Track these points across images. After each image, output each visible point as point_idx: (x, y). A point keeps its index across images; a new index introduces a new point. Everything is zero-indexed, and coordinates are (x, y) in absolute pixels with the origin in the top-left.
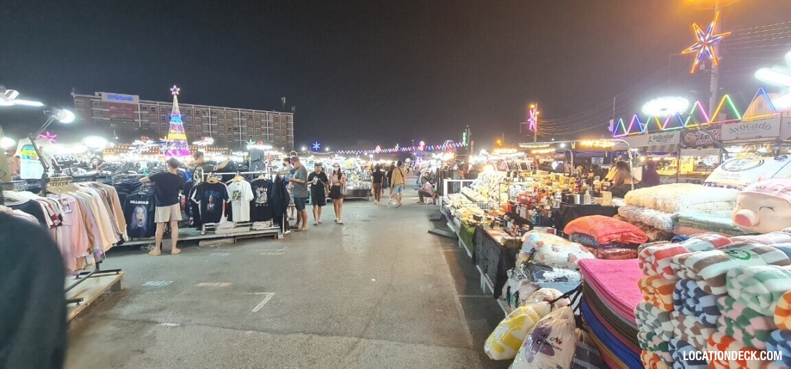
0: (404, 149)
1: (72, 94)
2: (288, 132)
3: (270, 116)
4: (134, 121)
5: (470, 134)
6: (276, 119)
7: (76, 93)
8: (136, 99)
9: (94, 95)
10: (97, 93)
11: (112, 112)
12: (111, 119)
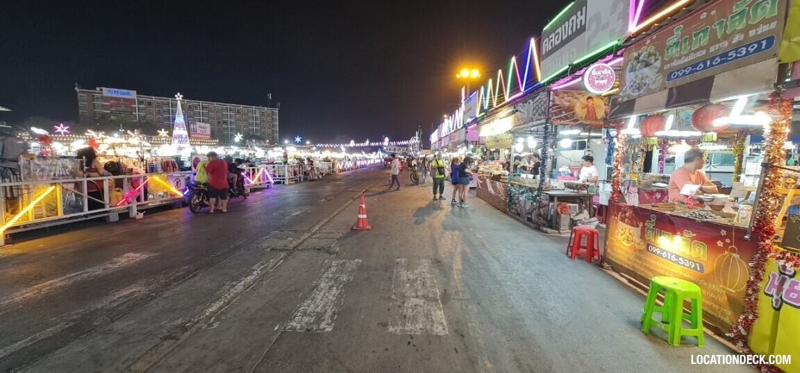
0: (373, 144)
1: (76, 88)
2: (273, 126)
3: (256, 111)
4: (132, 114)
5: (421, 133)
6: (262, 114)
7: (79, 88)
8: (133, 94)
9: (96, 90)
10: (98, 89)
11: (112, 106)
12: (112, 112)
